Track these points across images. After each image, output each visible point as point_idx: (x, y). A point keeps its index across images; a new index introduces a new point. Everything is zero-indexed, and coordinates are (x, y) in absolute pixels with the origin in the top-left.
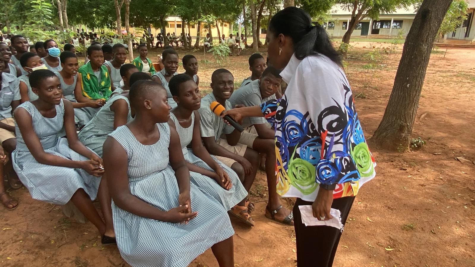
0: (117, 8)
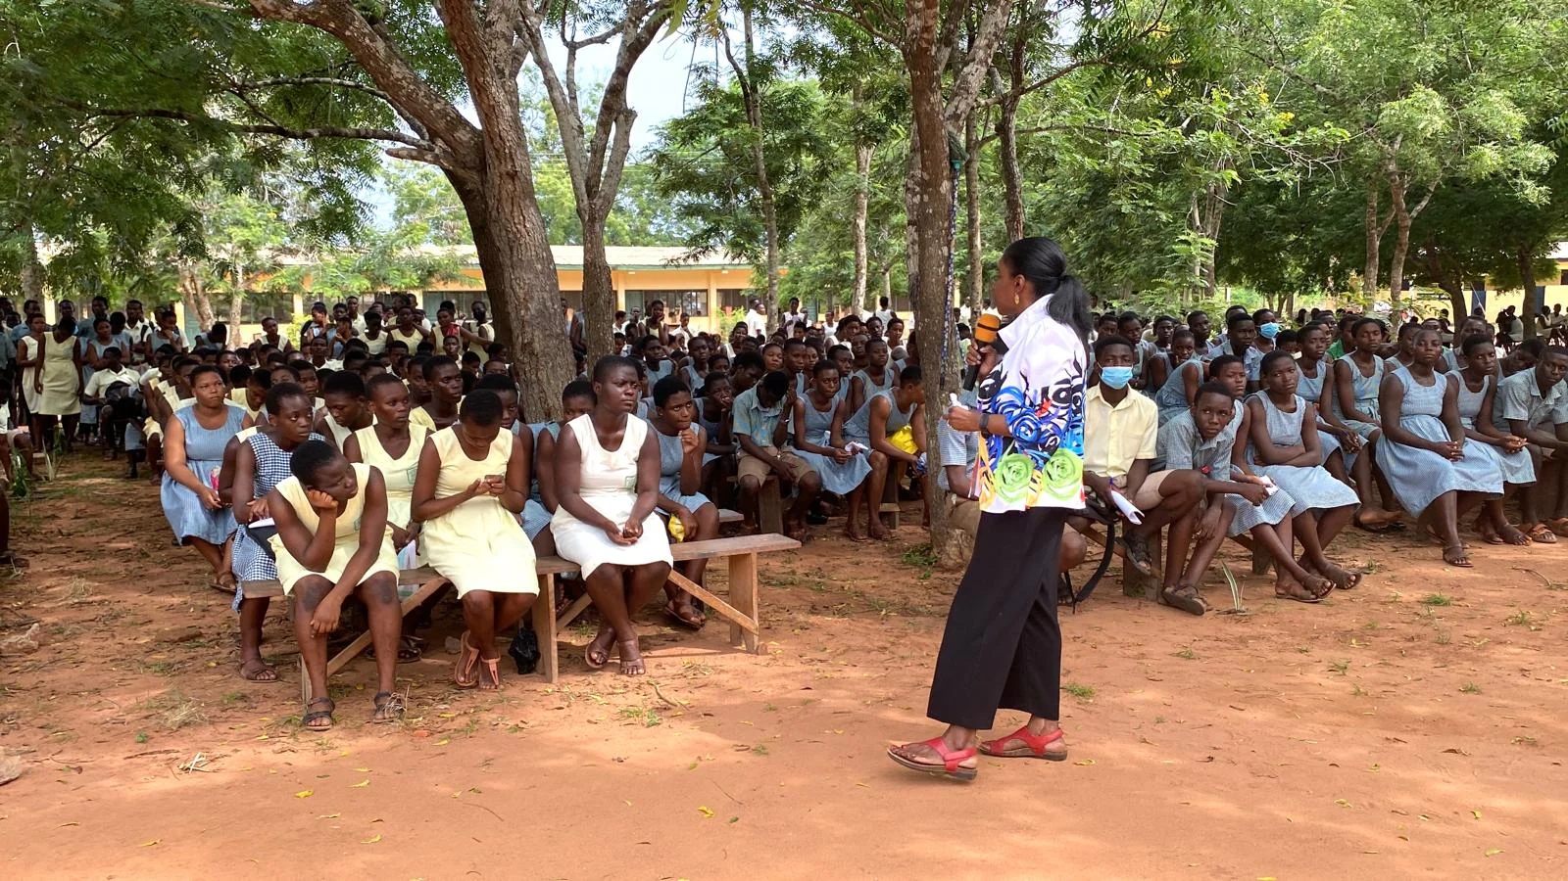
0: (1372, 235)
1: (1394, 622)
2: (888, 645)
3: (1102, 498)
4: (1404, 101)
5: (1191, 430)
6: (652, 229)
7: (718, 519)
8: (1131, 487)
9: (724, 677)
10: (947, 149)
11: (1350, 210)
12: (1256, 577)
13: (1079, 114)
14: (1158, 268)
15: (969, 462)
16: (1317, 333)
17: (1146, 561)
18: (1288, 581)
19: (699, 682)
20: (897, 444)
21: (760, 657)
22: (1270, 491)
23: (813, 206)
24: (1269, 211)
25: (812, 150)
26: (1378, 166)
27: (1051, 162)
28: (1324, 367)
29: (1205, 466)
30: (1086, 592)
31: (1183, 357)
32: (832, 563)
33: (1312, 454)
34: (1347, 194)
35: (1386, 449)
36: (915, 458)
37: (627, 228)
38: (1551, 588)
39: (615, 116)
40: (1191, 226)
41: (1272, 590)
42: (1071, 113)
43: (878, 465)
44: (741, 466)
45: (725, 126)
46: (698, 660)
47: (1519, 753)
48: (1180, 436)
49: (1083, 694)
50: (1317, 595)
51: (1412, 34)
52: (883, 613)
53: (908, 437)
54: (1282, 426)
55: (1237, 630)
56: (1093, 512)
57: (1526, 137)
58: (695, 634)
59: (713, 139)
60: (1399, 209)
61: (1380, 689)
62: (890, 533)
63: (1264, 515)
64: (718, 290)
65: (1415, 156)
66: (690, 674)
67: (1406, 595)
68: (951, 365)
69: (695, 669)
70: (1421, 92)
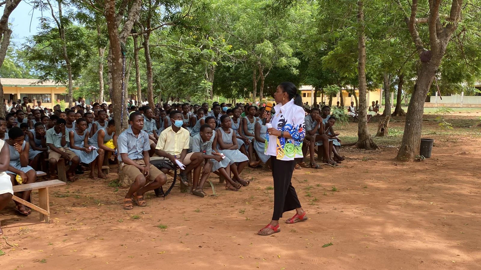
0: (255, 82)
1: (258, 196)
2: (99, 216)
3: (172, 162)
4: (262, 44)
5: (199, 140)
6: (31, 73)
7: (36, 175)
8: (182, 159)
9: (35, 233)
10: (121, 48)
11: (249, 75)
12: (220, 184)
13: (169, 41)
14: (196, 90)
15: (128, 152)
16: (237, 110)
17: (187, 181)
18: (229, 185)
19: (24, 236)
20: (108, 146)
21: (50, 224)
22: (223, 158)
23: (85, 66)
24: (227, 74)
25: (84, 48)
26: (256, 63)
27: (161, 56)
28: (239, 120)
29: (203, 151)
30: (168, 192)
31: (201, 117)
32: (84, 187)
33: (235, 146)
34: (248, 70)
35: (256, 144)
36: (114, 150)
37: (21, 72)
38: (300, 183)
39: (3, 31)
40: (206, 78)
41: (224, 188)
42: (167, 41)
43: (101, 153)
44: (50, 155)
45: (52, 39)
46: (24, 228)
47: (291, 235)
48: (196, 142)
49: (164, 227)
50: (237, 189)
51: (263, 25)
52: (99, 204)
53: (112, 143)
54: (227, 137)
55: (214, 201)
56: (170, 167)
57: (293, 56)
58: (26, 217)
59: (48, 43)
60: (261, 75)
61: (253, 218)
62: (105, 176)
63: (222, 165)
64: (55, 94)
65: (265, 60)
66: (21, 233)
67: (262, 187)
68: (125, 119)
69: (24, 231)
70: (266, 42)
